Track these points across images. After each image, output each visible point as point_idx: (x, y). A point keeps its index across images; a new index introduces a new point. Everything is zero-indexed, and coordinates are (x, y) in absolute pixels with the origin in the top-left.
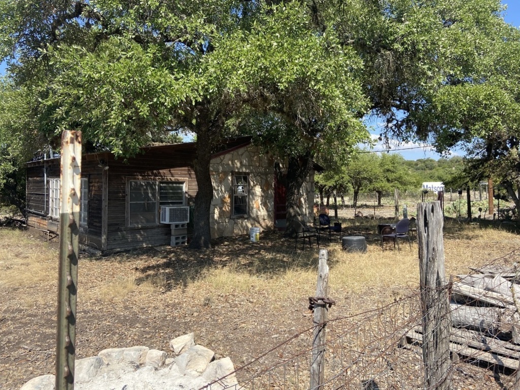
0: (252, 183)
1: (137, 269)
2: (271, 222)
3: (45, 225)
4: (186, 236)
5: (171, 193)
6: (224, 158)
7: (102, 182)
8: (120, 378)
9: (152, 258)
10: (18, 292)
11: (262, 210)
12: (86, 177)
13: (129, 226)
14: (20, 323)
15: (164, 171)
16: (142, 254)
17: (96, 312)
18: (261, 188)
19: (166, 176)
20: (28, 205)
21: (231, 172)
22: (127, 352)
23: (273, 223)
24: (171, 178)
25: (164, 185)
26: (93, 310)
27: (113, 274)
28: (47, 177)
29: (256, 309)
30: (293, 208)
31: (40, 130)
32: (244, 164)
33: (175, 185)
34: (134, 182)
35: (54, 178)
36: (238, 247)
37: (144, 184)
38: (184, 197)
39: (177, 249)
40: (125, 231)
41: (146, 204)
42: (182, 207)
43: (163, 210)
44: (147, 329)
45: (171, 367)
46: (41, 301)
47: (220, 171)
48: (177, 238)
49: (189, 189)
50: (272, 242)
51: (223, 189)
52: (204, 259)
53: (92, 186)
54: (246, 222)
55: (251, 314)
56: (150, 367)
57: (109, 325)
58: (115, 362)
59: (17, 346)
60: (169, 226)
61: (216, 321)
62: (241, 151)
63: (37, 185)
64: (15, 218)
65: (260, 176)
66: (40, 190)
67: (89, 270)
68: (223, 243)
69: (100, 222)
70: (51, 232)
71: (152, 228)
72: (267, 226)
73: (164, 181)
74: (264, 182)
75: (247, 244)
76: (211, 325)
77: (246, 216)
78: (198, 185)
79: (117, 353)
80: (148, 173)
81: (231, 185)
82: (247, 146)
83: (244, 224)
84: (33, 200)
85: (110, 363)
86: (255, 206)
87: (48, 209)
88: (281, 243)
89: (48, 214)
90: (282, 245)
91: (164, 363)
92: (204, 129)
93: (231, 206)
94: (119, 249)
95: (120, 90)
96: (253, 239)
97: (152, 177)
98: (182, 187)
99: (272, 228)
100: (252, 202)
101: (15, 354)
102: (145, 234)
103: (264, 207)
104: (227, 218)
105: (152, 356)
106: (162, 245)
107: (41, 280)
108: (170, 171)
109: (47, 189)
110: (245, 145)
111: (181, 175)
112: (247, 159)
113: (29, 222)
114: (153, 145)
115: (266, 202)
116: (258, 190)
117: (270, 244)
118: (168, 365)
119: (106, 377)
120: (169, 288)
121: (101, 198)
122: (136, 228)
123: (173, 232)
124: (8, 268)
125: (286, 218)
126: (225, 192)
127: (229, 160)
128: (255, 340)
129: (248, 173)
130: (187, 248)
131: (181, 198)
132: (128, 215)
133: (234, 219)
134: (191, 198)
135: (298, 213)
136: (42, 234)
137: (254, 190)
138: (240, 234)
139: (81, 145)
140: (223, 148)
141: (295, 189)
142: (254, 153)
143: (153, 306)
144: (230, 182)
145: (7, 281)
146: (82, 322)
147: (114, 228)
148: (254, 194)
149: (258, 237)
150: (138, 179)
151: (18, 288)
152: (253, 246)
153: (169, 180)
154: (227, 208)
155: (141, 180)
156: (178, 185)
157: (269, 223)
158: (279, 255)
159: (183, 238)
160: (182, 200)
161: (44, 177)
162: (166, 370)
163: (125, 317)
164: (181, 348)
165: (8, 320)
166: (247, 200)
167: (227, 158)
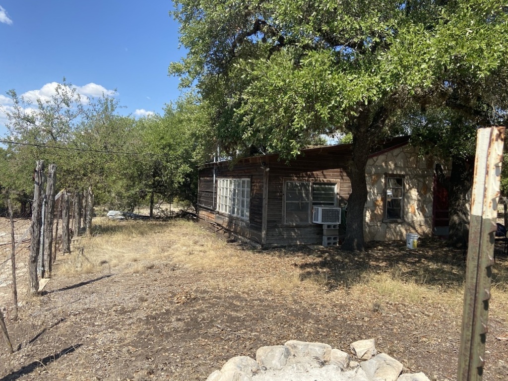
0: (407, 186)
1: (296, 265)
2: (428, 229)
3: (213, 218)
4: (338, 237)
5: (324, 194)
6: (377, 160)
7: (263, 183)
8: (307, 372)
9: (308, 255)
10: (201, 275)
11: (418, 215)
12: (249, 178)
13: (285, 223)
14: (209, 303)
15: (317, 172)
16: (298, 251)
17: (270, 301)
18: (418, 192)
19: (319, 178)
20: (199, 201)
21: (384, 174)
22: (312, 347)
23: (431, 229)
24: (324, 179)
25: (317, 186)
26: (266, 299)
27: (276, 267)
28: (216, 177)
29: (436, 324)
30: (458, 215)
31: (219, 136)
32: (399, 165)
33: (327, 186)
34: (290, 183)
35: (221, 178)
36: (394, 253)
37: (298, 185)
38: (335, 198)
39: (330, 249)
40: (281, 228)
41: (300, 204)
42: (334, 208)
43: (315, 210)
44: (320, 326)
45: (357, 371)
46: (222, 286)
47: (373, 173)
48: (329, 239)
49: (340, 190)
50: (432, 251)
51: (376, 191)
52: (359, 262)
53: (254, 186)
54: (399, 228)
55: (430, 329)
56: (335, 366)
57: (284, 317)
58: (301, 354)
59: (211, 324)
60: (321, 226)
61: (391, 330)
62: (396, 151)
63: (207, 184)
64: (188, 211)
65: (416, 178)
66: (208, 188)
67: (255, 261)
68: (376, 247)
69: (261, 219)
70: (218, 225)
71: (306, 227)
72: (424, 232)
73: (317, 182)
74: (421, 184)
75: (404, 251)
76: (386, 333)
77: (399, 220)
78: (352, 186)
79: (303, 346)
80: (302, 175)
81: (384, 187)
82: (403, 147)
83: (398, 229)
84: (203, 196)
85: (296, 355)
86: (410, 210)
87: (216, 204)
88: (443, 253)
89: (216, 209)
90: (446, 255)
91: (348, 365)
92: (362, 130)
93: (384, 210)
94: (276, 245)
95: (302, 96)
96: (410, 246)
97: (306, 179)
98: (334, 189)
99: (430, 236)
100: (407, 206)
101: (211, 331)
102: (299, 232)
103: (421, 212)
104: (379, 221)
105: (336, 355)
106: (313, 244)
107: (218, 266)
108: (323, 172)
109: (215, 187)
110: (401, 146)
111: (333, 177)
112: (402, 160)
113: (200, 215)
114: (308, 148)
115: (423, 206)
116: (414, 193)
117: (430, 253)
118: (353, 368)
119: (296, 368)
120: (331, 288)
121: (262, 196)
122: (291, 226)
123: (325, 232)
124: (190, 254)
125: (448, 225)
126: (378, 194)
127: (383, 161)
128: (442, 358)
129: (403, 175)
130: (340, 249)
131: (332, 199)
132: (284, 213)
133: (386, 223)
134: (342, 200)
135: (464, 220)
136: (210, 226)
137: (410, 193)
138: (393, 238)
139: (503, 143)
140: (379, 149)
141: (461, 193)
142: (411, 153)
143: (321, 303)
144: (383, 184)
145: (192, 264)
146: (260, 310)
147: (273, 225)
148: (409, 198)
149: (416, 244)
150: (294, 180)
151: (201, 272)
152: (410, 254)
153: (322, 181)
154: (379, 211)
155: (296, 182)
156: (330, 186)
157: (426, 229)
158: (445, 266)
159: (335, 239)
160: (333, 200)
161: (213, 177)
162: (352, 372)
163: (296, 310)
164: (364, 352)
165: (199, 299)
166: (402, 204)
167: (380, 160)
